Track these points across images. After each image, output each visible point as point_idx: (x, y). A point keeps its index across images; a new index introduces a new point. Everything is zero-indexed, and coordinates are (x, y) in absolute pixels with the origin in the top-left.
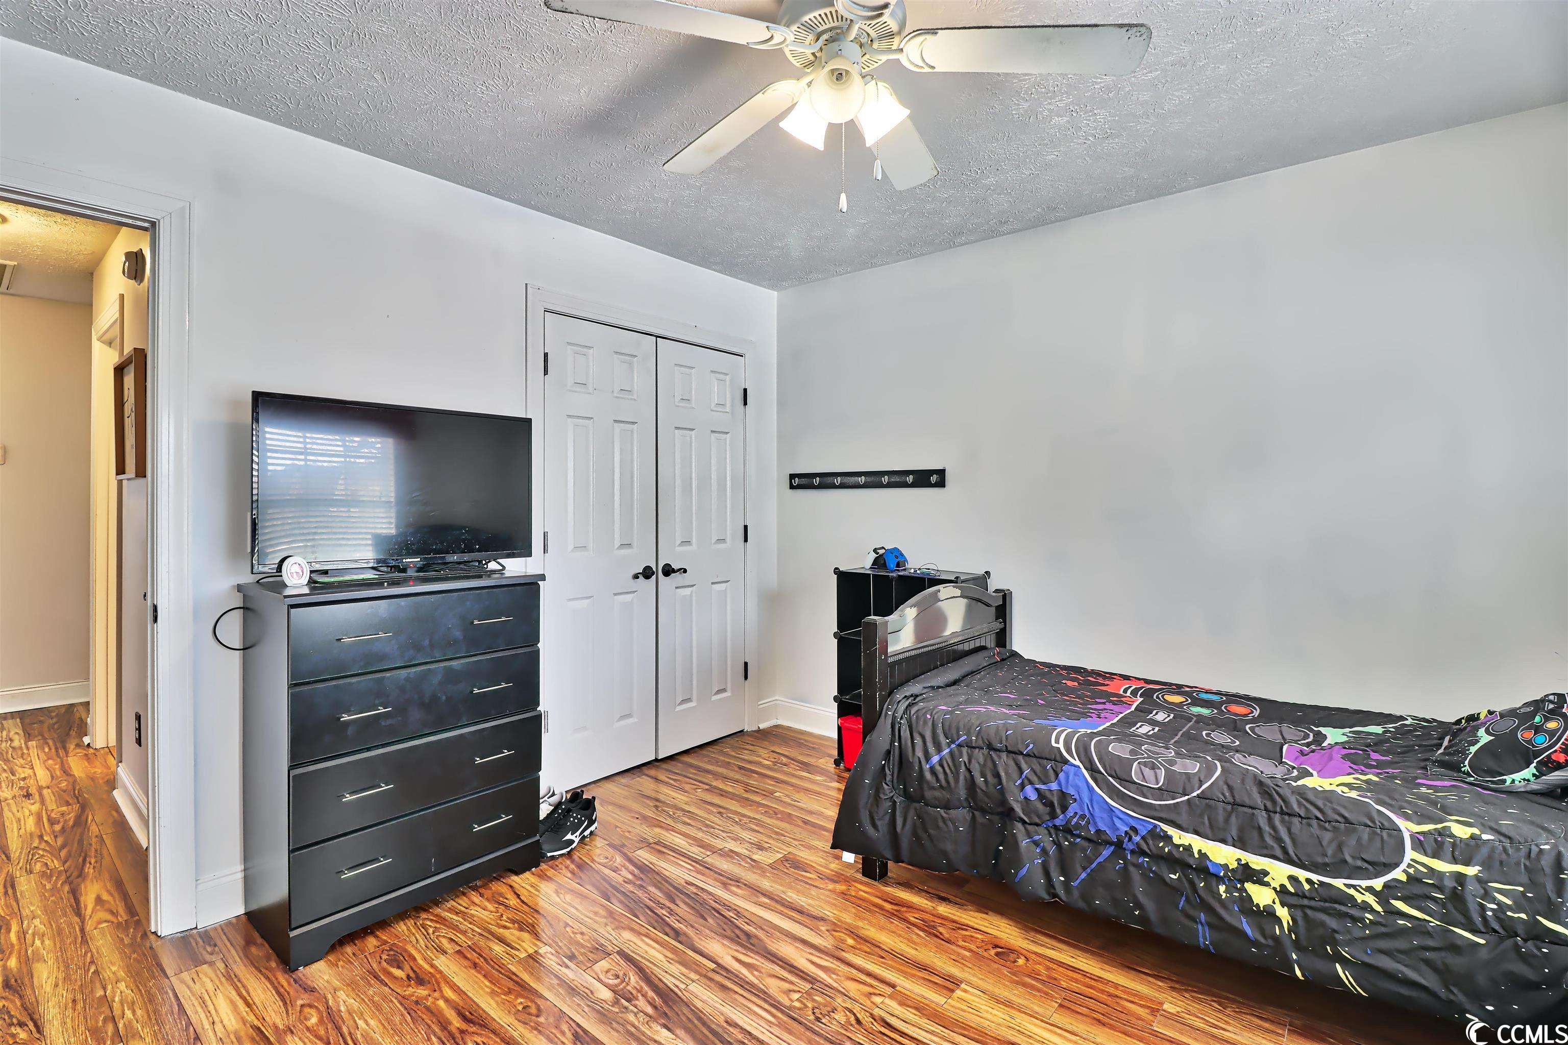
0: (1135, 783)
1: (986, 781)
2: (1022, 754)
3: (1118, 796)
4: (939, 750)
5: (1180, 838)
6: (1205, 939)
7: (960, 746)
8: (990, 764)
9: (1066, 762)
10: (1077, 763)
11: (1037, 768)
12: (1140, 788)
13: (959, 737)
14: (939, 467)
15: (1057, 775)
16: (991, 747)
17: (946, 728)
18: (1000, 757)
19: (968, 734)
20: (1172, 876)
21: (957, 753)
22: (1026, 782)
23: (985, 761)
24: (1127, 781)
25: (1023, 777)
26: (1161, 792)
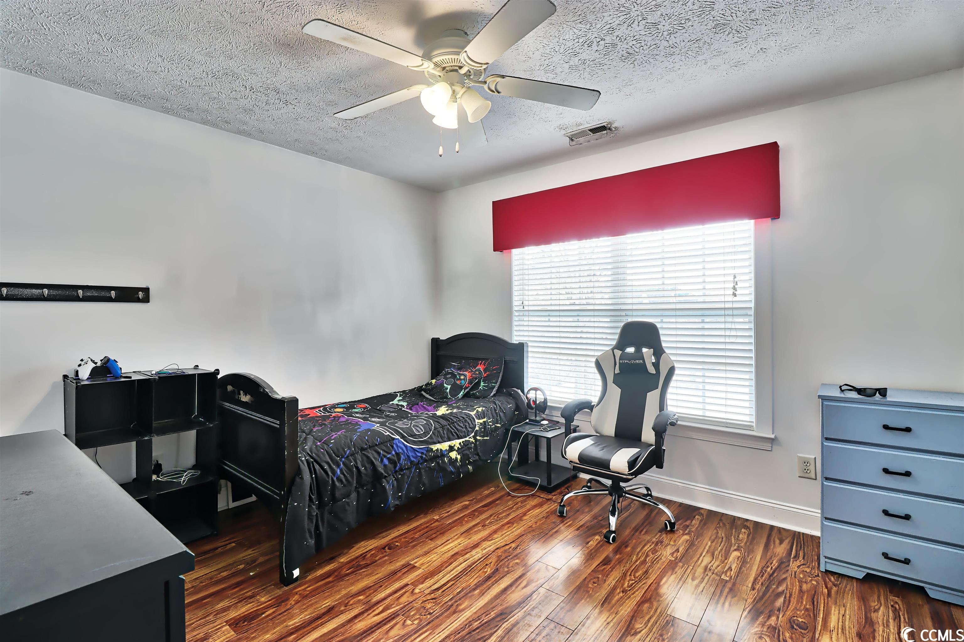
0: (417, 435)
1: (366, 469)
2: (377, 445)
3: (414, 443)
4: (338, 465)
5: (435, 447)
6: (442, 483)
7: (348, 457)
8: (365, 458)
9: (394, 439)
10: (398, 437)
11: (385, 448)
12: (420, 436)
13: (345, 453)
14: (144, 286)
15: (393, 447)
16: (362, 449)
17: (336, 451)
18: (368, 452)
19: (349, 448)
20: (433, 465)
21: (347, 461)
22: (383, 457)
23: (362, 458)
24: (413, 435)
25: (381, 455)
26: (425, 434)
